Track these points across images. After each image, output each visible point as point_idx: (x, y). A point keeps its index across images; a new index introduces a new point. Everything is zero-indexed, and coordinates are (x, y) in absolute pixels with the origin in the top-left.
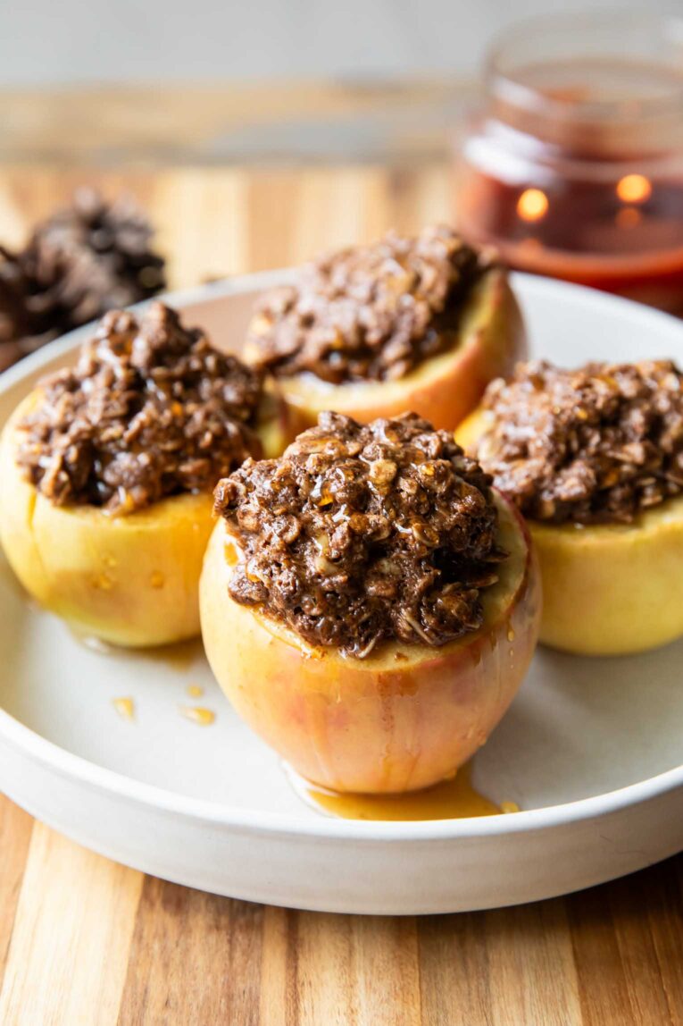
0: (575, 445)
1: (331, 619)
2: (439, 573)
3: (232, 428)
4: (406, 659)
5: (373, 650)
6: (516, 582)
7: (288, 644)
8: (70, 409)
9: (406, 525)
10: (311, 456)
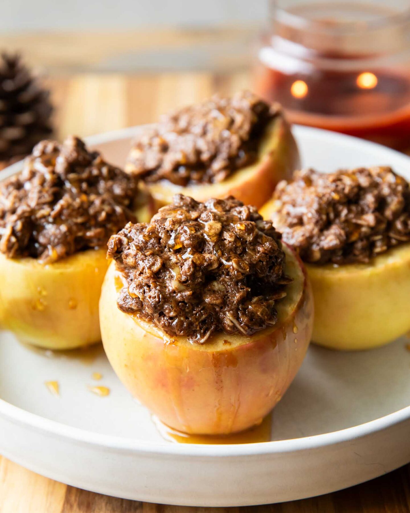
0: (332, 215)
1: (182, 319)
2: (249, 290)
3: (118, 209)
4: (230, 343)
5: (209, 338)
6: (297, 297)
7: (155, 336)
8: (17, 200)
9: (228, 260)
10: (168, 219)
